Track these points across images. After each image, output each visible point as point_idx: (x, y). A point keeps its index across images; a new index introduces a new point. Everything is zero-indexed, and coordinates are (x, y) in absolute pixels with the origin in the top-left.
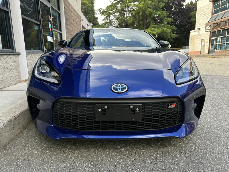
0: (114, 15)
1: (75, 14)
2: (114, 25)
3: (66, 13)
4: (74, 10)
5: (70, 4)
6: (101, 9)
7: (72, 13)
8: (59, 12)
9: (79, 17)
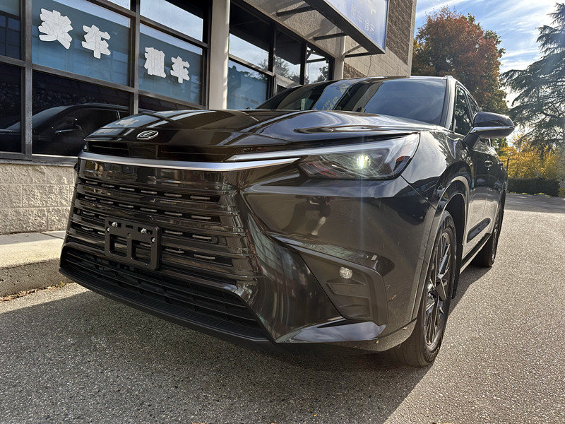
0: (555, 85)
2: (549, 112)
6: (515, 71)
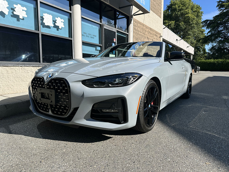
1: (152, 32)
3: (137, 33)
4: (151, 29)
5: (143, 25)
7: (147, 32)
8: (128, 34)
9: (157, 35)
